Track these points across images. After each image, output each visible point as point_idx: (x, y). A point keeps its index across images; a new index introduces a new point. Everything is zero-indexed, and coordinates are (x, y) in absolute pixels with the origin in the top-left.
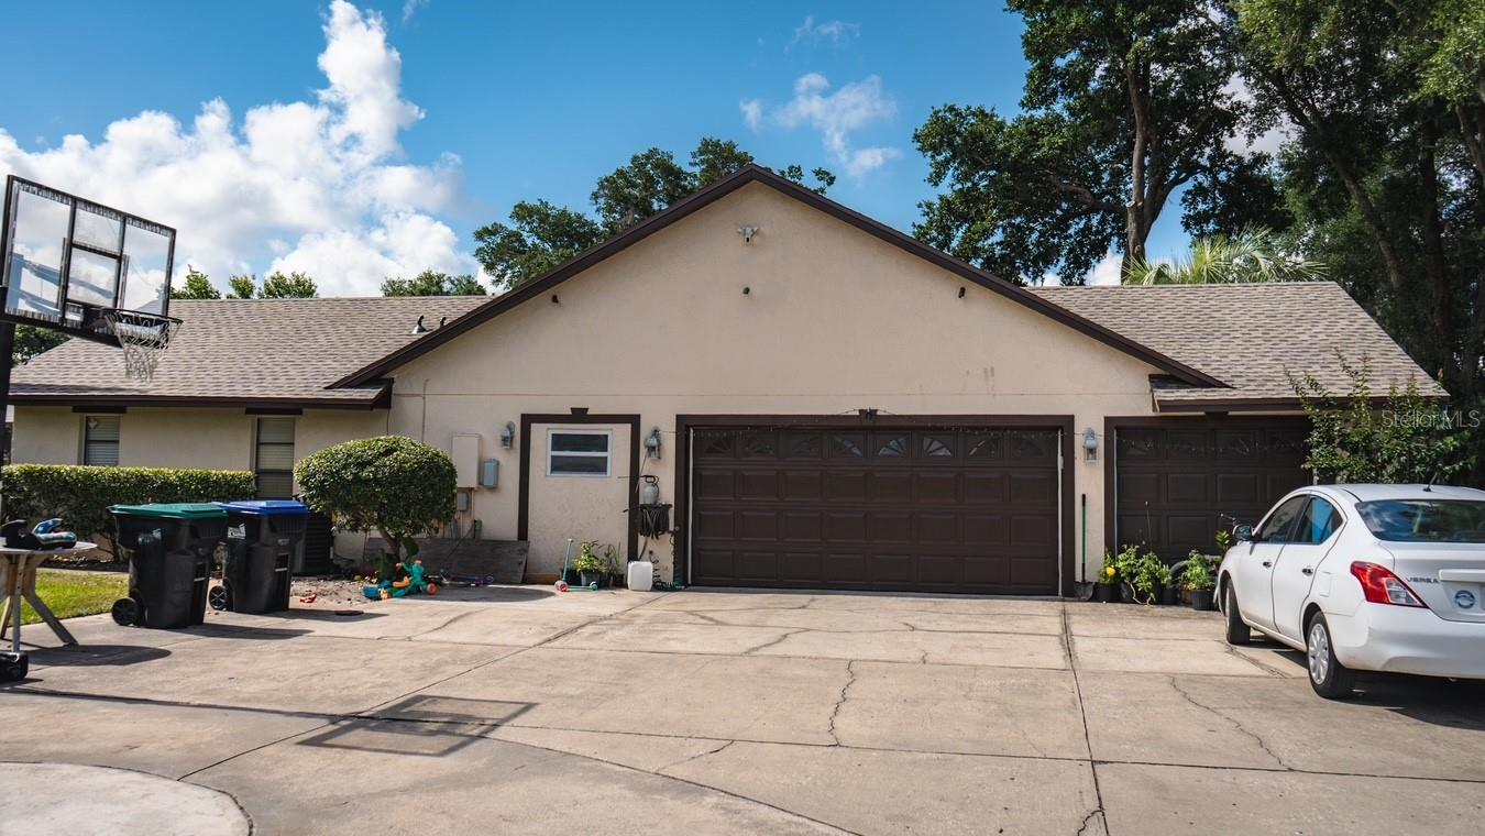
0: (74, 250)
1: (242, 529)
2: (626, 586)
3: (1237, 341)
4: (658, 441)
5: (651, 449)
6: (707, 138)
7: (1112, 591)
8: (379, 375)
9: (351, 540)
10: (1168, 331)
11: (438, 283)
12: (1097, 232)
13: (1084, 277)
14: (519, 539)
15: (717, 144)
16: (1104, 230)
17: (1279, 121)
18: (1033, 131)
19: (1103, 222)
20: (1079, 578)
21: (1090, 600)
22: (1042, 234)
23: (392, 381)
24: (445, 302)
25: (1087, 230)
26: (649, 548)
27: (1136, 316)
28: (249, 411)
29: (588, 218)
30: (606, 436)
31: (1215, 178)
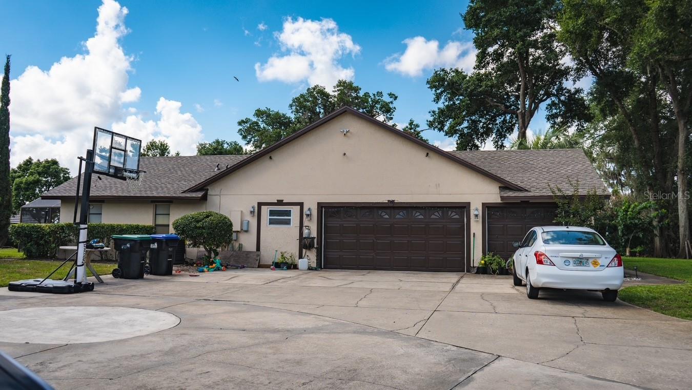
0: (113, 149)
1: (156, 244)
2: (298, 269)
3: (536, 173)
4: (310, 212)
5: (308, 215)
6: (341, 79)
7: (483, 271)
8: (203, 187)
9: (193, 251)
10: (510, 169)
11: (221, 145)
12: (509, 122)
13: (504, 142)
14: (257, 251)
15: (345, 82)
16: (512, 121)
17: (586, 74)
18: (479, 78)
19: (511, 118)
20: (472, 266)
21: (475, 273)
22: (484, 123)
23: (208, 190)
24: (227, 158)
25: (504, 121)
26: (307, 254)
27: (500, 163)
28: (152, 202)
29: (288, 115)
30: (290, 211)
31: (559, 99)
